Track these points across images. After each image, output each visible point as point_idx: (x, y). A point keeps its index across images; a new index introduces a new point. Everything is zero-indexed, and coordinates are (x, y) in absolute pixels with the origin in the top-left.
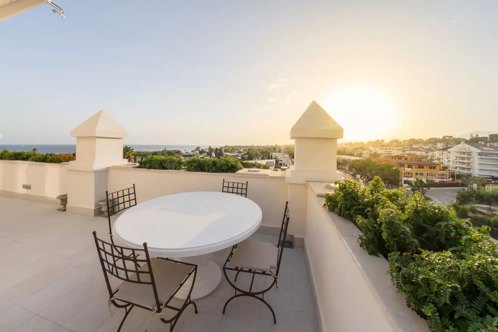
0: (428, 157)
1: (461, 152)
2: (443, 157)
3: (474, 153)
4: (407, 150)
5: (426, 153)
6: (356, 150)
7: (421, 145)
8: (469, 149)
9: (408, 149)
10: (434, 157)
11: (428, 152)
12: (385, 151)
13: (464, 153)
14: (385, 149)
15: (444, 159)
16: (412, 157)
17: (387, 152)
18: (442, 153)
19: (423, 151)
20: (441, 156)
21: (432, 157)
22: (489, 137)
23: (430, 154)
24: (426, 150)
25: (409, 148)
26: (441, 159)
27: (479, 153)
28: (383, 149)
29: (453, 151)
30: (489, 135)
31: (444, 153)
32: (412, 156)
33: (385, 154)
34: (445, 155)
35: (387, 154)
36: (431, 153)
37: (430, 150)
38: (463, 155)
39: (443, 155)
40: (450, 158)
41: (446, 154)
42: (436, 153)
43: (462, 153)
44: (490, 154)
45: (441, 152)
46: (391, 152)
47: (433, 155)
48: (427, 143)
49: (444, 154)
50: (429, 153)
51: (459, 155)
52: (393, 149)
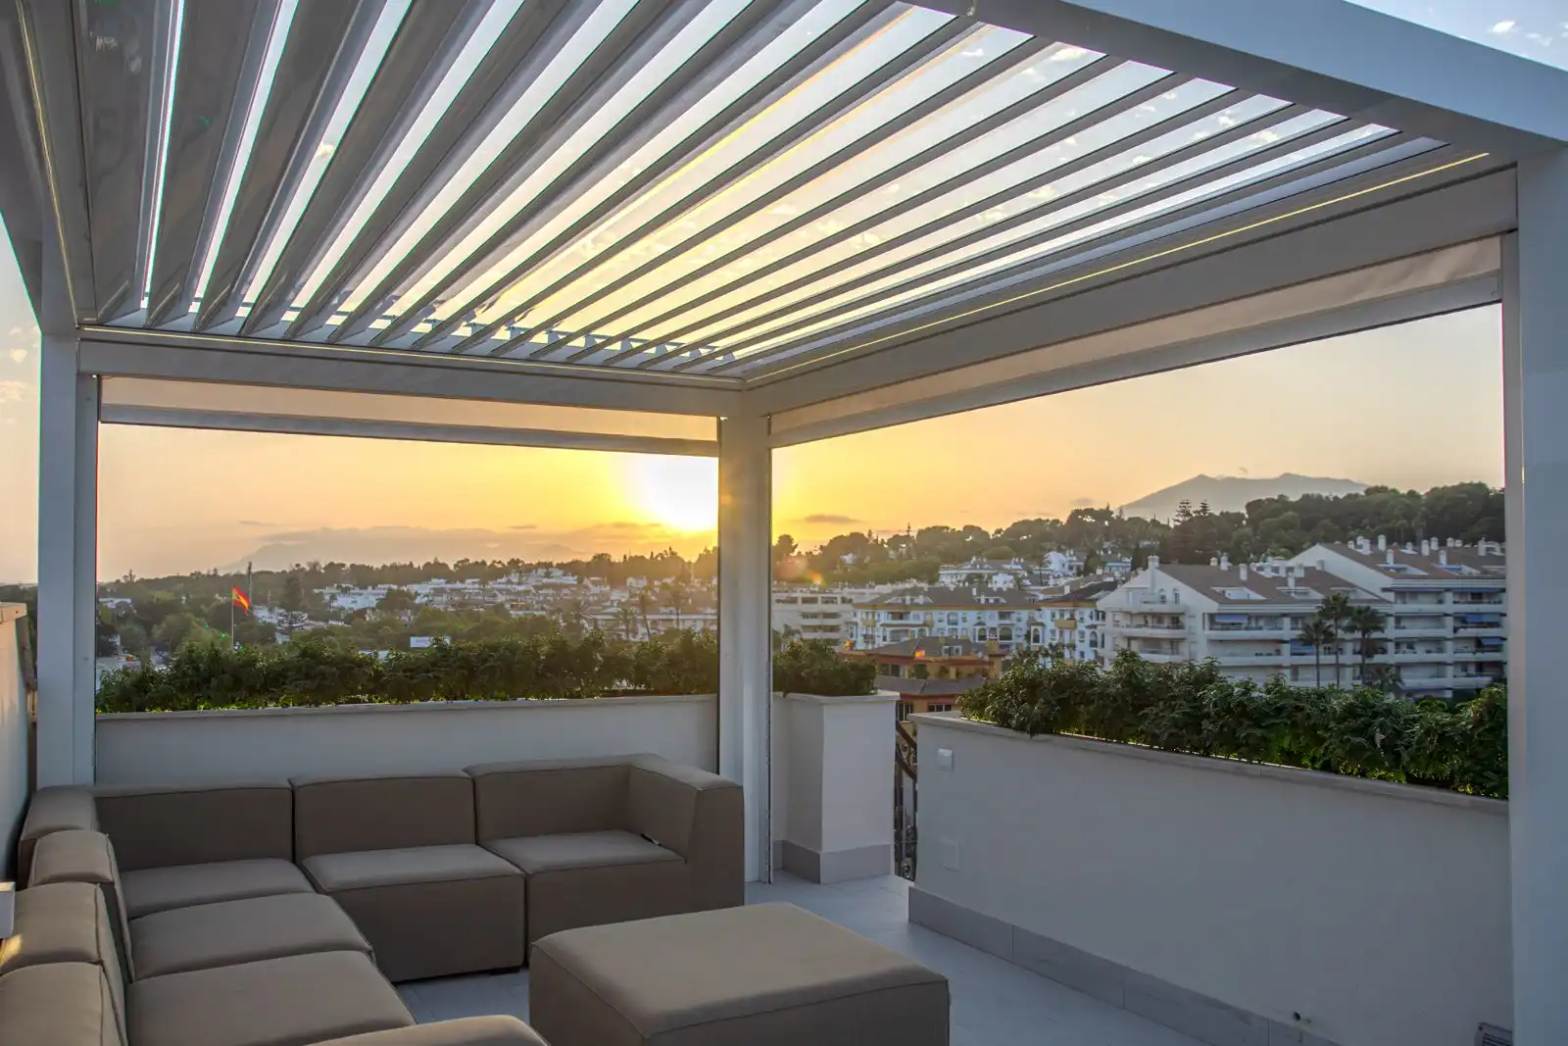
0: (1010, 638)
1: (1145, 615)
2: (1077, 637)
3: (1193, 616)
4: (917, 606)
5: (1002, 616)
6: (644, 612)
7: (975, 565)
8: (1177, 595)
9: (920, 600)
10: (1036, 639)
11: (1009, 613)
12: (805, 616)
13: (1158, 617)
14: (805, 601)
15: (1080, 647)
16: (946, 656)
17: (814, 616)
18: (1072, 618)
19: (988, 606)
20: (1067, 634)
21: (1027, 636)
22: (1247, 516)
23: (1021, 618)
24: (1003, 601)
25: (926, 594)
26: (1069, 646)
27: (1212, 616)
28: (793, 601)
29: (1114, 612)
30: (1245, 503)
31: (1077, 617)
32: (949, 651)
33: (806, 628)
34: (1081, 627)
35: (815, 629)
36: (1025, 614)
37: (1018, 597)
38: (1153, 627)
39: (1075, 627)
40: (1103, 646)
41: (1088, 622)
42: (1046, 615)
43: (1149, 620)
44: (1249, 617)
45: (1068, 608)
46: (834, 615)
47: (1033, 628)
48: (1006, 548)
49: (1079, 624)
50: (1014, 616)
51: (1139, 626)
52: (844, 600)
